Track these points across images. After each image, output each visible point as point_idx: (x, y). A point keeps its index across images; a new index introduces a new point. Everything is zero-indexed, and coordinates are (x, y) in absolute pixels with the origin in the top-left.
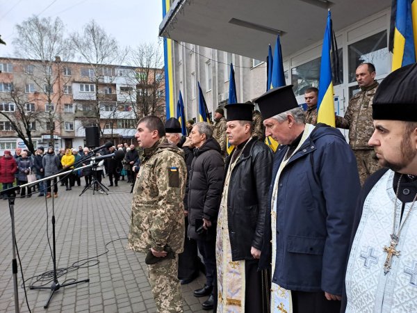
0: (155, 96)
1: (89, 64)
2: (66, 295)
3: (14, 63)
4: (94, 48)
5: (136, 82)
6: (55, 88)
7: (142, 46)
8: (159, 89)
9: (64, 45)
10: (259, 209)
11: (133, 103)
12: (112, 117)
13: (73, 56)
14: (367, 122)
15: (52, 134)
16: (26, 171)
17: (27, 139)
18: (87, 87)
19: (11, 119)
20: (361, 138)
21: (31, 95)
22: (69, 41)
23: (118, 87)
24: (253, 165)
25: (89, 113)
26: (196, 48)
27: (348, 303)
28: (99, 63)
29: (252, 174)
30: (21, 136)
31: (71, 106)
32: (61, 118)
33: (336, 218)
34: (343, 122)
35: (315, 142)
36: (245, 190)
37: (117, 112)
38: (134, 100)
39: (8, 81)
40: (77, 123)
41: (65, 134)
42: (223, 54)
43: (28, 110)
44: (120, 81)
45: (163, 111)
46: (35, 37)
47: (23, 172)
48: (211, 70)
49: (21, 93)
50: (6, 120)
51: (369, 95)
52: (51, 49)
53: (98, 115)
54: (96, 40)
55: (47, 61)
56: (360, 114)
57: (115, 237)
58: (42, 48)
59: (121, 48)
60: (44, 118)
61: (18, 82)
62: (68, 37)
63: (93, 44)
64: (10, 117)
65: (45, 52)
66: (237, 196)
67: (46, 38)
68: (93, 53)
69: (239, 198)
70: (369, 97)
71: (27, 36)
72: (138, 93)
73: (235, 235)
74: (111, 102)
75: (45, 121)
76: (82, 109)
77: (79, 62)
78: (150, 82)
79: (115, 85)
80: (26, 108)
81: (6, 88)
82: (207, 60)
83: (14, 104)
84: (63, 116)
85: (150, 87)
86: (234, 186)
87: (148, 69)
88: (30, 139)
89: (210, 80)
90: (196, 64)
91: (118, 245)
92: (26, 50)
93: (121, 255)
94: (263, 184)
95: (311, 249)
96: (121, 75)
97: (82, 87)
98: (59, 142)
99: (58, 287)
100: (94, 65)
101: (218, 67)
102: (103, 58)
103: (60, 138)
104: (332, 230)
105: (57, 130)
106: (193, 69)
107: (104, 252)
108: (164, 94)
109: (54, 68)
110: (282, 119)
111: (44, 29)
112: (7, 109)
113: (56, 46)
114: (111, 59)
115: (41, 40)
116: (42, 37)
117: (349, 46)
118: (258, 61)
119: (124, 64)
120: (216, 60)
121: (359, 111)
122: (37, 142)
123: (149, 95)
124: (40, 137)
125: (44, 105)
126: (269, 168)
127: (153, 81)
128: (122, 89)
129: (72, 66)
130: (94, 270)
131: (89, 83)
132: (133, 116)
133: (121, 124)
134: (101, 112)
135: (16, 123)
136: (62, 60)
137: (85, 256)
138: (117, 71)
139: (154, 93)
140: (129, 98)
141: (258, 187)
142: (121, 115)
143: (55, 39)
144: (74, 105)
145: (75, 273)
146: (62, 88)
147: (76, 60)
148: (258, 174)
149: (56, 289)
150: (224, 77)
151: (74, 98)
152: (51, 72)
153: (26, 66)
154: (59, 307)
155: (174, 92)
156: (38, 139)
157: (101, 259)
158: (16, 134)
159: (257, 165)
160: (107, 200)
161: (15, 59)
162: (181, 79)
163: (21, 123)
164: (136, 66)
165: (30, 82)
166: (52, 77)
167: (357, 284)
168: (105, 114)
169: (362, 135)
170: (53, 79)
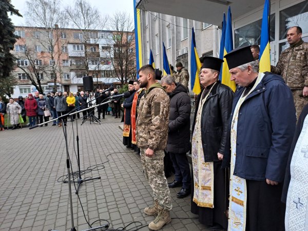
0: (127, 52)
1: (80, 30)
2: (87, 187)
3: (26, 30)
4: (83, 17)
5: (113, 42)
6: (56, 48)
7: (117, 14)
8: (131, 48)
9: (61, 16)
10: (222, 129)
11: (112, 59)
12: (97, 69)
13: (68, 24)
14: (295, 70)
15: (55, 81)
16: (43, 108)
17: (38, 86)
18: (78, 47)
19: (27, 71)
20: (290, 82)
21: (39, 54)
22: (65, 13)
23: (100, 47)
24: (219, 100)
25: (80, 66)
26: (159, 15)
27: (292, 179)
28: (87, 29)
29: (219, 106)
30: (34, 83)
31: (67, 61)
32: (60, 70)
33: (279, 134)
34: (276, 70)
35: (265, 85)
36: (213, 116)
37: (101, 65)
38: (112, 56)
39: (23, 44)
40: (72, 74)
41: (64, 82)
42: (180, 19)
43: (37, 64)
44: (102, 42)
45: (133, 64)
46: (40, 10)
47: (41, 109)
48: (171, 32)
49: (32, 53)
50: (23, 72)
51: (296, 50)
52: (52, 19)
53: (87, 68)
54: (83, 12)
55: (49, 28)
56: (290, 64)
57: (112, 152)
58: (45, 19)
59: (102, 17)
60: (49, 70)
61: (30, 44)
62: (64, 10)
63: (82, 14)
64: (25, 70)
65: (48, 21)
66: (208, 121)
67: (47, 11)
68: (81, 22)
69: (209, 122)
70: (297, 52)
71: (34, 10)
72: (115, 50)
73: (207, 146)
74: (96, 58)
75: (50, 73)
76: (75, 64)
77: (72, 28)
78: (124, 42)
79: (98, 45)
80: (36, 63)
81: (21, 49)
82: (167, 24)
83: (28, 60)
84: (62, 68)
85: (123, 46)
86: (205, 114)
87: (122, 33)
88: (40, 86)
89: (170, 40)
90: (159, 28)
91: (115, 157)
92: (34, 20)
93: (118, 163)
94: (226, 112)
95: (262, 154)
96: (102, 37)
97: (74, 47)
98: (60, 87)
99: (82, 182)
100: (83, 30)
101: (177, 29)
102: (89, 25)
103: (60, 85)
104: (276, 141)
105: (58, 79)
106: (157, 31)
107: (106, 160)
108: (134, 51)
109: (54, 33)
110: (244, 68)
111: (46, 4)
112: (23, 64)
113: (55, 16)
114: (95, 25)
115: (45, 13)
116: (45, 10)
117: (280, 12)
118: (208, 24)
119: (104, 29)
120: (175, 24)
121: (289, 61)
122: (45, 88)
123: (123, 52)
124: (47, 84)
125: (49, 61)
126: (230, 102)
127: (126, 41)
128: (103, 48)
129: (67, 32)
130: (102, 172)
131: (80, 44)
132: (112, 68)
133: (103, 74)
134: (89, 66)
135: (30, 74)
136: (59, 27)
137: (94, 164)
138: (99, 35)
139: (127, 50)
140: (108, 55)
141: (222, 114)
142: (103, 67)
143: (55, 11)
144: (70, 60)
145: (90, 174)
146: (61, 48)
147: (70, 27)
148: (223, 106)
149: (81, 182)
150: (180, 37)
151: (70, 55)
152: (52, 36)
153: (34, 33)
154: (85, 193)
155: (142, 50)
156: (45, 85)
157: (105, 165)
158: (30, 82)
159: (222, 100)
160: (101, 128)
161: (26, 27)
162: (148, 39)
163: (34, 74)
164: (113, 30)
165: (38, 44)
166: (53, 40)
167: (299, 167)
168: (92, 67)
169: (291, 80)
170: (54, 41)
